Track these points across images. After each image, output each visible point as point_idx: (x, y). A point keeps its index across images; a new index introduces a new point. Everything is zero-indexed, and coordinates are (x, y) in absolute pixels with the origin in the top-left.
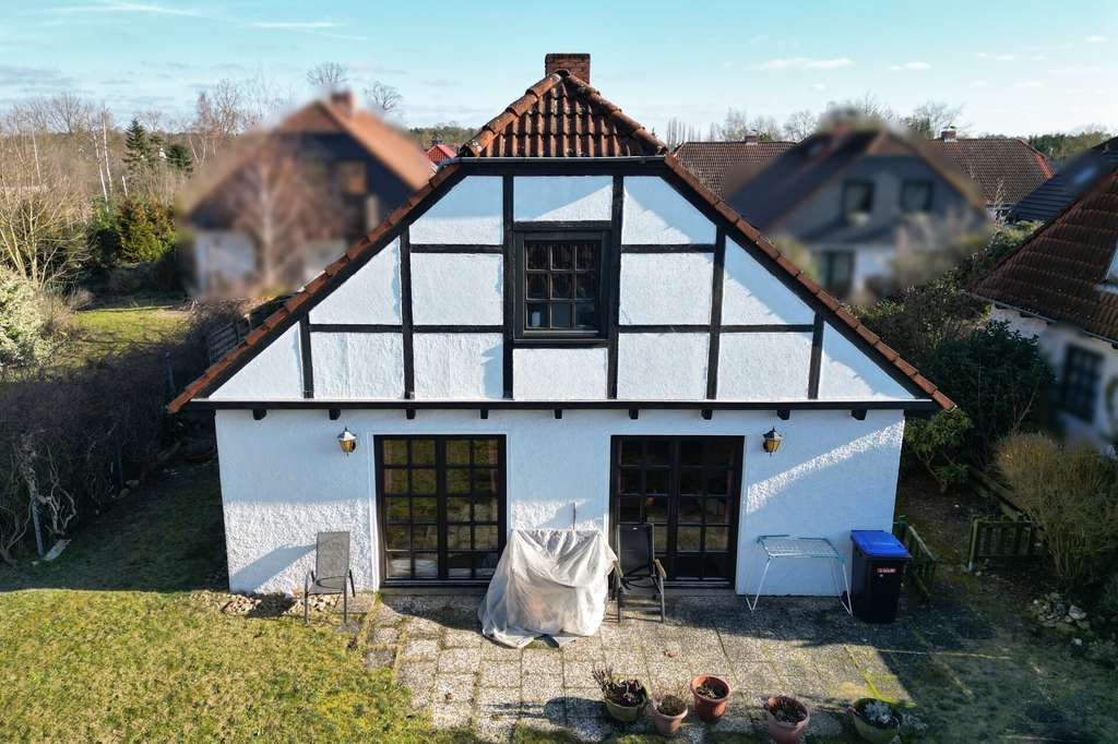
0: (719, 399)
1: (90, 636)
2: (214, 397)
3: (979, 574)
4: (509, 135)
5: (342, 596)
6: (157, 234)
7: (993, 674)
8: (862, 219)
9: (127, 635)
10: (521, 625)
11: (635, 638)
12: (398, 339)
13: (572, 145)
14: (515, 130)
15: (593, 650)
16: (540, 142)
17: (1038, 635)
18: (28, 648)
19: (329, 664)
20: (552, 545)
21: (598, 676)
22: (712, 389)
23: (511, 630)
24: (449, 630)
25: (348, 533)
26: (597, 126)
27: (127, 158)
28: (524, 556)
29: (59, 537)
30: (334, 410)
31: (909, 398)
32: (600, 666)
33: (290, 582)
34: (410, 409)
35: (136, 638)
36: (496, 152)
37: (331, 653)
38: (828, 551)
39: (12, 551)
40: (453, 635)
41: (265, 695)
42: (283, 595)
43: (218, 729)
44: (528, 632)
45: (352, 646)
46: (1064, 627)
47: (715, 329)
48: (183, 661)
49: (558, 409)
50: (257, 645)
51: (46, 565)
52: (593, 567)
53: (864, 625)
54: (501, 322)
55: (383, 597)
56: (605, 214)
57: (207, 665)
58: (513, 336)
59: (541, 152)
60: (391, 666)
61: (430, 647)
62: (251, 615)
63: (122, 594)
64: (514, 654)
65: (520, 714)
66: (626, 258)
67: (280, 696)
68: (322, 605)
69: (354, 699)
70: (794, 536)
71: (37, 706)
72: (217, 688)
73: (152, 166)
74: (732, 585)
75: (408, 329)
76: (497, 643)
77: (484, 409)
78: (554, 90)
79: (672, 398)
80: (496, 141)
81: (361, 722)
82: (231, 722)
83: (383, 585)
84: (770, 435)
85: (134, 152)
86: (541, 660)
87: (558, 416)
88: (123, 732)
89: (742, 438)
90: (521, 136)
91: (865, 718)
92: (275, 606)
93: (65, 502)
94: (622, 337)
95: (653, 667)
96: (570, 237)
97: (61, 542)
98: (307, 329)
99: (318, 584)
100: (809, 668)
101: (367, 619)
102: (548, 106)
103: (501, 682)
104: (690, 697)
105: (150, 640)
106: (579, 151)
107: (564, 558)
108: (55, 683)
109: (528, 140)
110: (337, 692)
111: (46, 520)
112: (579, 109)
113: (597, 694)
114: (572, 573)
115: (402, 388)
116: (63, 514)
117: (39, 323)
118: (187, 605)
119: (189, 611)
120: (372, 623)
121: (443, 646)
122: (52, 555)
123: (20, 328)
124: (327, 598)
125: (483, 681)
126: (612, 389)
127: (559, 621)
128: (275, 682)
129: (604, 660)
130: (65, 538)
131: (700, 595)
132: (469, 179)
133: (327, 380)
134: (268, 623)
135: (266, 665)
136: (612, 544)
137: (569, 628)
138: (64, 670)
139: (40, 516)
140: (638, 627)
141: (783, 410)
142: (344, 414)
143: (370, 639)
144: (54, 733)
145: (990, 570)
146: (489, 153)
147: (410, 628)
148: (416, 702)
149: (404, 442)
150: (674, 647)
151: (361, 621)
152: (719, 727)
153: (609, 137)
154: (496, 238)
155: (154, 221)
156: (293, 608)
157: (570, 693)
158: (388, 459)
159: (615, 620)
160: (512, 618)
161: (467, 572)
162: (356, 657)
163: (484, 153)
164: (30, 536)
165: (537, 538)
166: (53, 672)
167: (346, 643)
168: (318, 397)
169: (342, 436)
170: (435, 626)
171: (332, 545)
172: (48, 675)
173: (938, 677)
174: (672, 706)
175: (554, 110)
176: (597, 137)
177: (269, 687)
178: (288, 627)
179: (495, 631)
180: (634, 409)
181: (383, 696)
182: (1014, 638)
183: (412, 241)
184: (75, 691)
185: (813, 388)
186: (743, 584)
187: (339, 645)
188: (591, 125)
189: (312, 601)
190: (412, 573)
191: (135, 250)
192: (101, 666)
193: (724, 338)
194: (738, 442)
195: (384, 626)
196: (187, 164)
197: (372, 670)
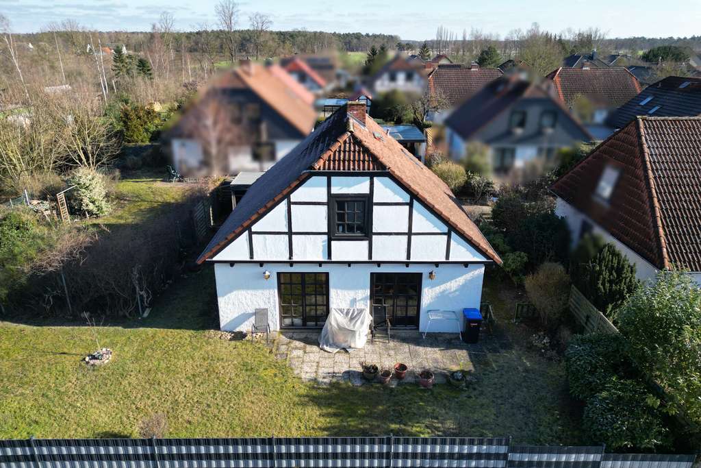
0: (411, 260)
1: (171, 348)
2: (215, 259)
3: (517, 324)
4: (329, 160)
5: (265, 334)
6: (142, 125)
7: (507, 363)
8: (519, 131)
9: (185, 348)
10: (334, 345)
11: (377, 349)
12: (286, 237)
13: (354, 165)
14: (332, 159)
15: (362, 354)
16: (342, 164)
17: (530, 348)
18: (149, 352)
19: (263, 359)
20: (347, 313)
21: (361, 364)
22: (409, 256)
23: (331, 346)
24: (307, 346)
25: (267, 309)
26: (364, 156)
27: (114, 68)
28: (336, 318)
29: (147, 307)
30: (261, 263)
31: (484, 260)
32: (363, 360)
33: (245, 327)
34: (291, 263)
35: (189, 349)
36: (324, 169)
37: (263, 355)
38: (453, 316)
39: (130, 314)
40: (309, 348)
41: (241, 370)
42: (242, 332)
43: (226, 381)
44: (337, 347)
45: (271, 352)
46: (540, 345)
47: (410, 234)
48: (209, 358)
49: (349, 263)
50: (235, 352)
51: (143, 319)
52: (362, 323)
53: (465, 344)
54: (327, 231)
55: (282, 333)
56: (367, 191)
57: (218, 359)
58: (331, 236)
59: (342, 168)
60: (286, 359)
61: (300, 353)
62: (231, 340)
63: (178, 331)
64: (332, 355)
65: (333, 377)
66: (375, 208)
67: (247, 370)
68: (258, 336)
69: (274, 371)
70: (442, 310)
71: (159, 373)
72: (223, 367)
73: (129, 74)
74: (418, 329)
75: (290, 233)
76: (325, 351)
77: (320, 263)
78: (347, 139)
79: (393, 260)
80: (325, 163)
81: (276, 379)
82: (230, 379)
83: (281, 328)
84: (431, 273)
85: (118, 64)
86: (342, 358)
87: (349, 266)
88: (193, 382)
89: (422, 274)
90: (334, 161)
91: (453, 378)
92: (240, 336)
93: (148, 293)
94: (374, 237)
95: (383, 360)
96: (354, 199)
97: (147, 309)
98: (251, 233)
99: (256, 328)
100: (440, 360)
101: (276, 342)
102: (345, 146)
103: (327, 365)
104: (393, 371)
105: (194, 350)
106: (356, 168)
107: (352, 319)
108: (163, 365)
109: (337, 162)
110: (267, 369)
111: (142, 301)
112: (357, 148)
113: (360, 370)
114: (354, 325)
115: (288, 256)
116: (147, 298)
117: (104, 193)
118: (205, 336)
119: (206, 338)
120: (278, 344)
121: (305, 352)
122: (146, 315)
123: (95, 198)
124: (259, 334)
125: (320, 365)
126: (370, 256)
127: (349, 343)
128: (244, 366)
129: (365, 357)
130: (149, 307)
131: (404, 332)
132: (314, 177)
133: (259, 253)
134: (238, 344)
135: (240, 359)
136: (371, 313)
137: (353, 345)
138: (165, 361)
139: (140, 299)
140: (379, 344)
141: (437, 264)
142: (265, 265)
143: (277, 349)
144: (168, 382)
145: (521, 322)
146: (322, 168)
147: (292, 345)
148: (296, 372)
149: (289, 275)
150: (392, 352)
151: (273, 343)
152: (403, 381)
153: (369, 161)
154: (325, 199)
155: (140, 118)
156: (247, 338)
157: (351, 369)
158: (282, 281)
159: (371, 342)
160: (331, 341)
161: (314, 323)
162: (273, 356)
163: (319, 169)
164: (137, 307)
165: (341, 311)
166: (162, 362)
167: (268, 351)
168: (256, 258)
169: (265, 273)
170: (302, 344)
171: (261, 314)
172: (160, 363)
173: (487, 364)
174: (387, 373)
175: (347, 149)
176: (364, 161)
177: (242, 367)
178: (246, 345)
179: (325, 347)
180: (379, 263)
181: (284, 370)
182: (520, 350)
183: (292, 200)
184: (173, 368)
185: (447, 256)
186: (422, 328)
187: (266, 352)
188: (362, 155)
189: (254, 335)
190: (292, 324)
191: (132, 136)
192: (179, 359)
193: (413, 237)
194: (420, 275)
195: (283, 345)
196: (149, 70)
197: (279, 361)
